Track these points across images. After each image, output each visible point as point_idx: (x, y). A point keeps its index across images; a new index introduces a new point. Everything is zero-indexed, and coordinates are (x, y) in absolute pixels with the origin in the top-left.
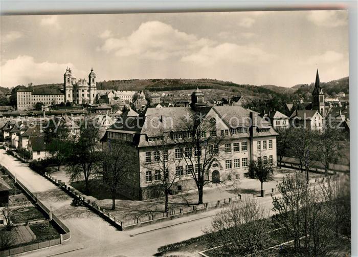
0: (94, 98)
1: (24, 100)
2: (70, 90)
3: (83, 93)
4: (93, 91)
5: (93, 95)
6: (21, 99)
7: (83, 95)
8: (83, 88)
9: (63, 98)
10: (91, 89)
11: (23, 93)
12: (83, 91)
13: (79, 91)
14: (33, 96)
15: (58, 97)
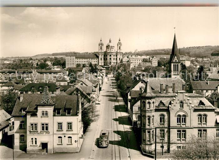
0: (120, 61)
1: (70, 62)
2: (102, 55)
3: (110, 57)
4: (119, 56)
5: (119, 58)
6: (68, 61)
7: (110, 59)
8: (110, 54)
9: (97, 61)
10: (118, 54)
11: (70, 57)
12: (110, 56)
13: (108, 56)
14: (77, 59)
15: (94, 60)
